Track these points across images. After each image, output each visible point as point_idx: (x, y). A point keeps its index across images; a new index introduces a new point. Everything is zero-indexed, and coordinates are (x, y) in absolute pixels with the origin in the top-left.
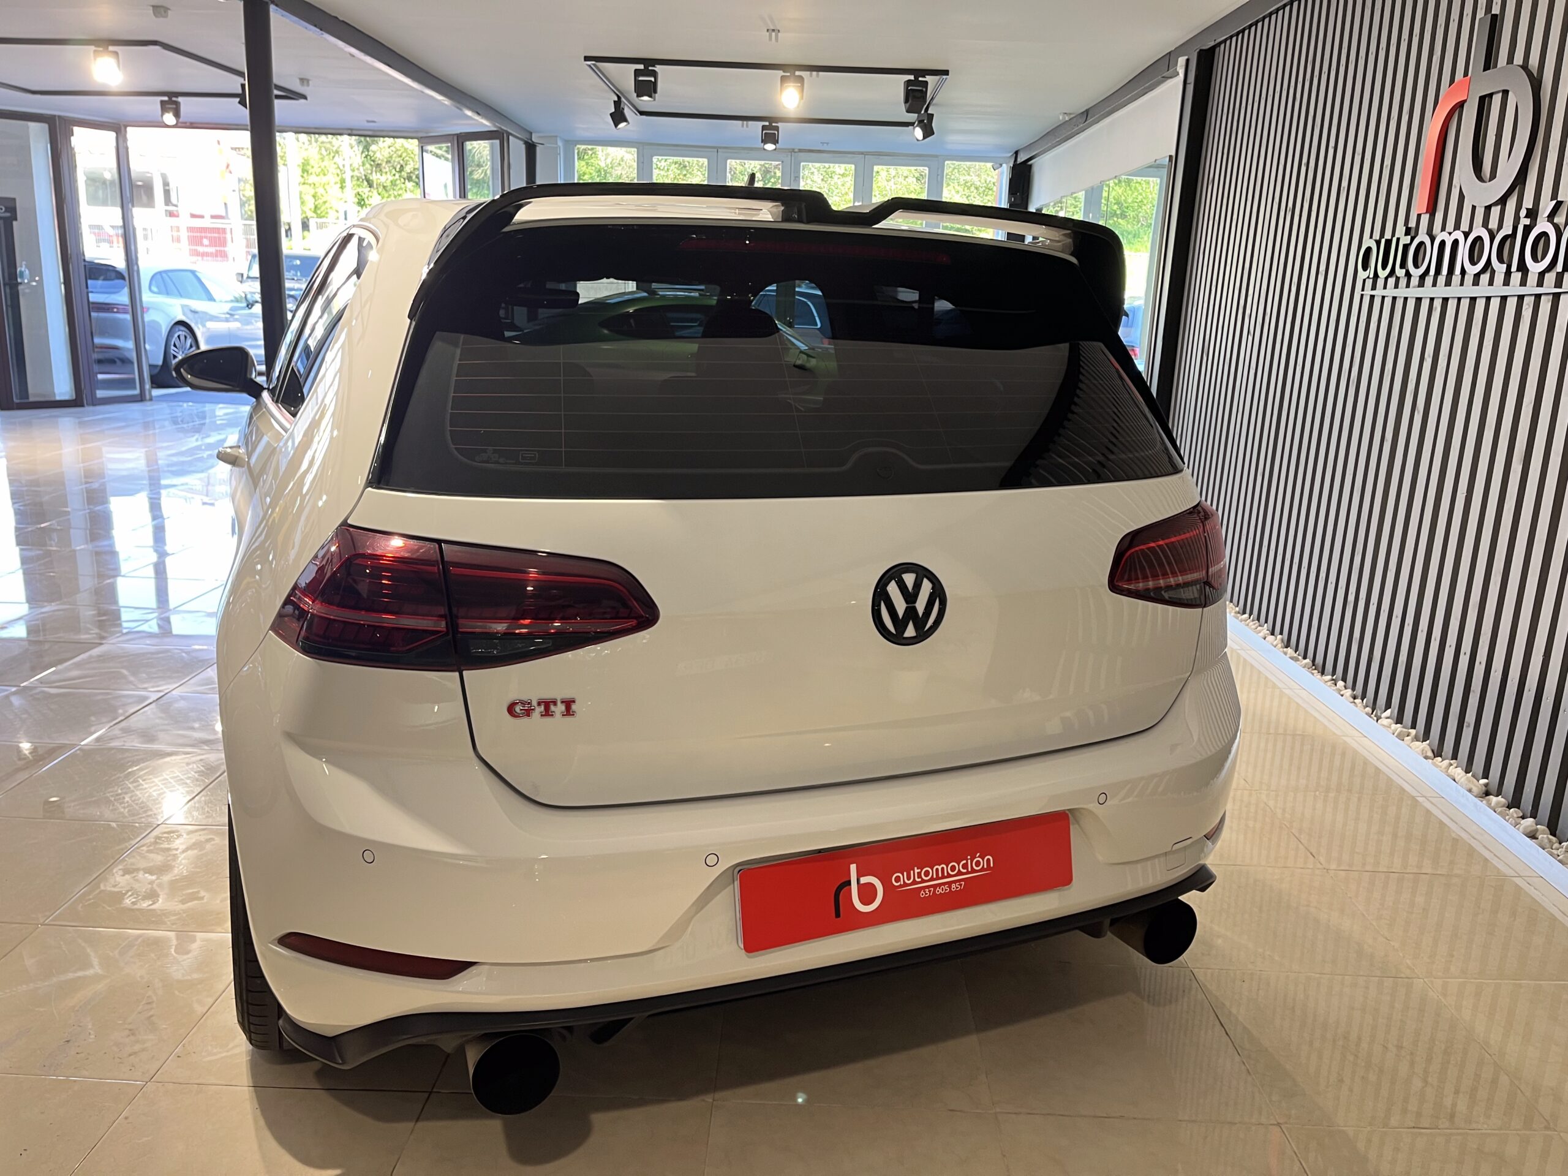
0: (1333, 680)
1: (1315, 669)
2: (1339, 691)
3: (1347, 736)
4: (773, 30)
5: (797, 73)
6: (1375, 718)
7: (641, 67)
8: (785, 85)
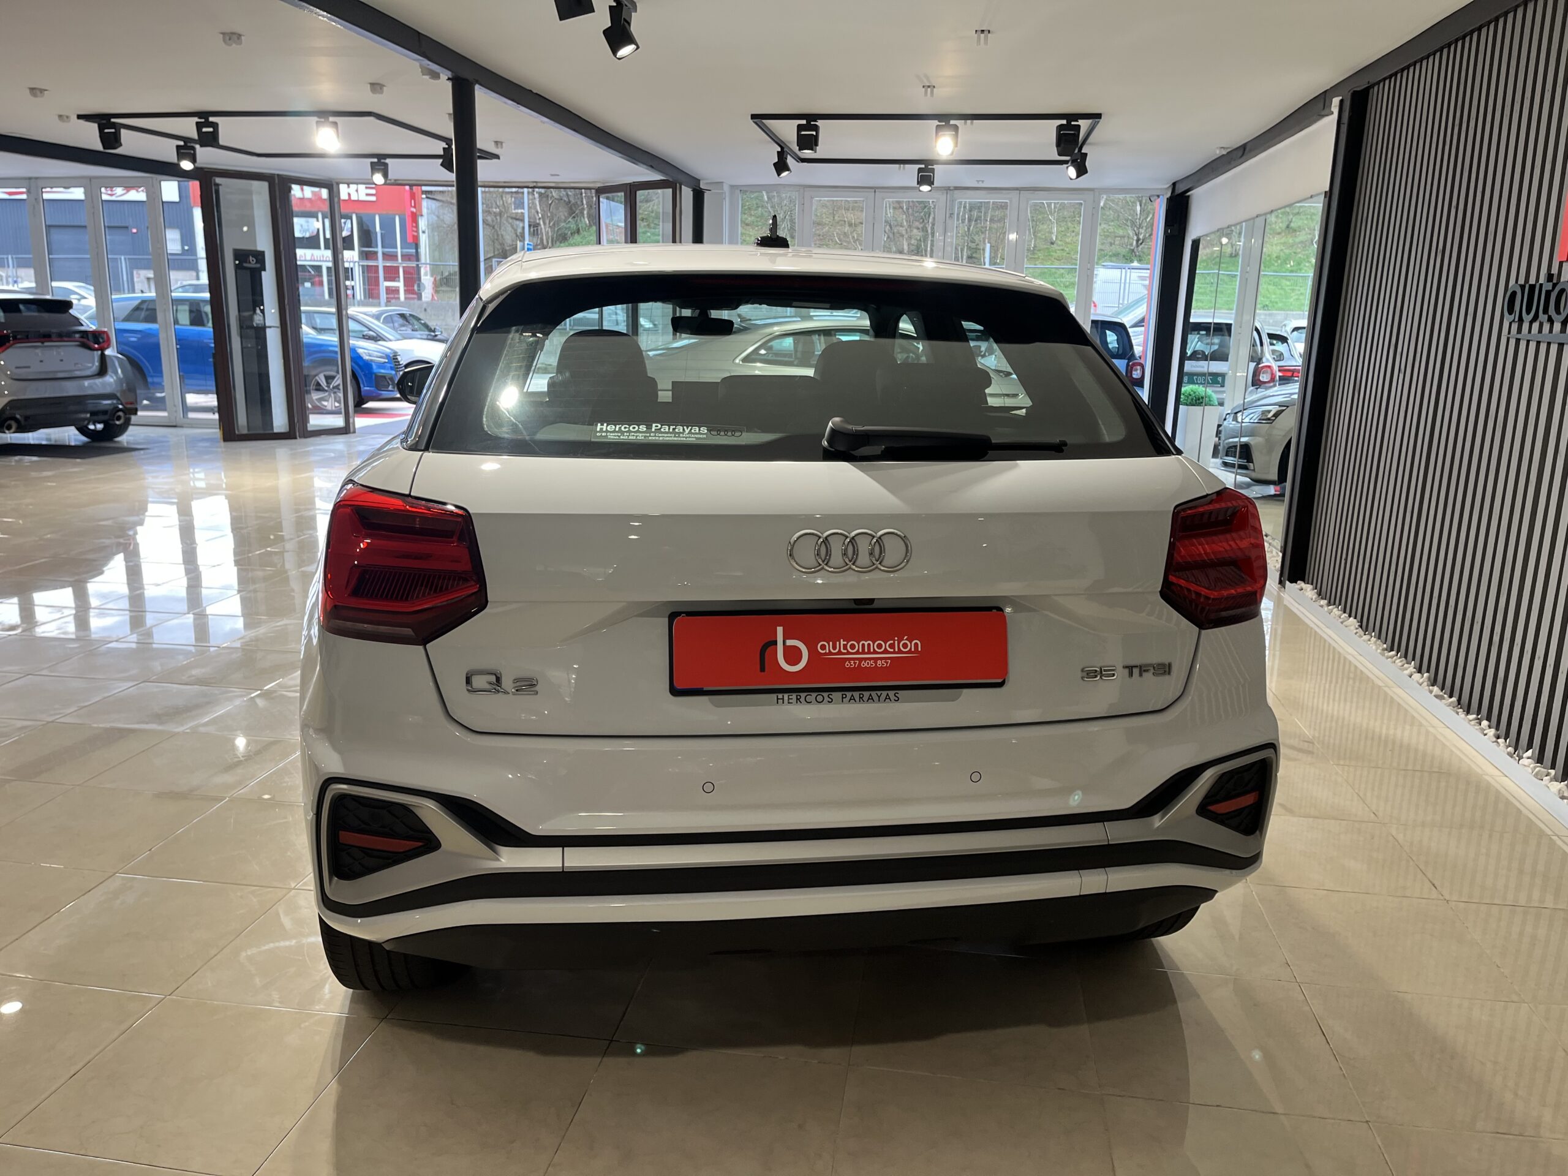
0: (1478, 719)
1: (1461, 708)
2: (1483, 730)
3: (1487, 775)
4: (929, 87)
5: (952, 122)
6: (1517, 758)
7: (804, 122)
8: (940, 134)
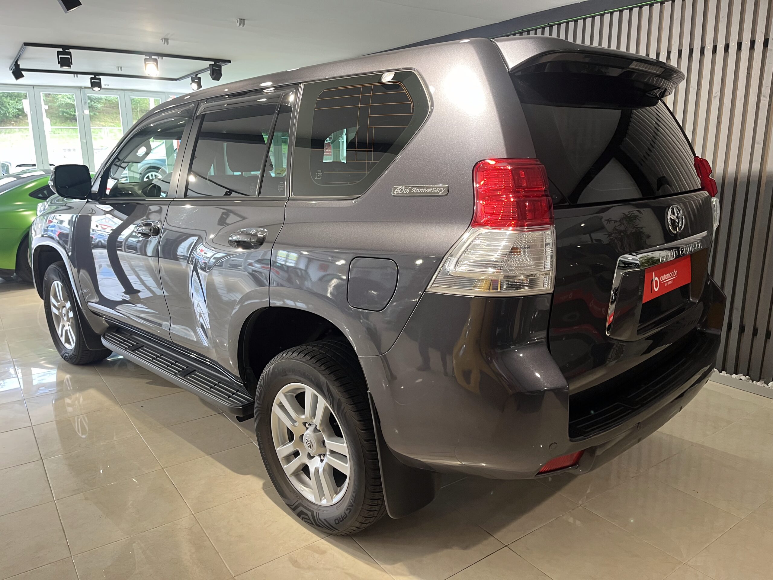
4: (164, 39)
5: (153, 57)
7: (61, 50)
8: (147, 63)
